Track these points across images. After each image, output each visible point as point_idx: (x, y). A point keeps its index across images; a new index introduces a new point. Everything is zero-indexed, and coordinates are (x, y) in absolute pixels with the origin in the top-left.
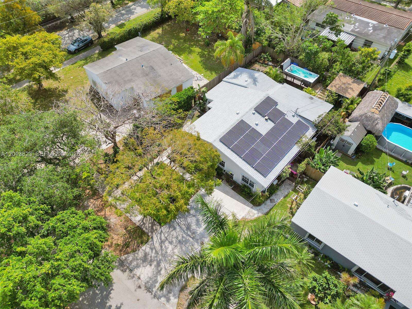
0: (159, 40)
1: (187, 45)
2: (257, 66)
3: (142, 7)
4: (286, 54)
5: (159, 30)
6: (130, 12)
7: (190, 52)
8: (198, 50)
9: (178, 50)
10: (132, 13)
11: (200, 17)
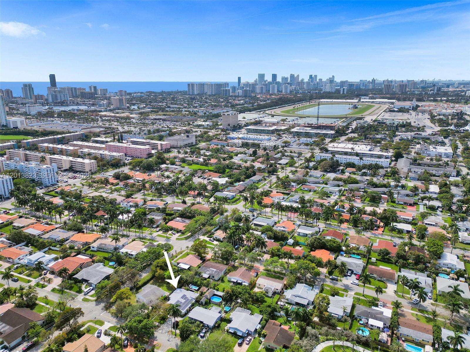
0: (153, 284)
1: (162, 284)
2: (183, 287)
3: (144, 273)
4: (190, 283)
5: (152, 281)
6: (141, 276)
7: (163, 286)
8: (165, 285)
9: (159, 286)
10: (142, 276)
11: (165, 276)
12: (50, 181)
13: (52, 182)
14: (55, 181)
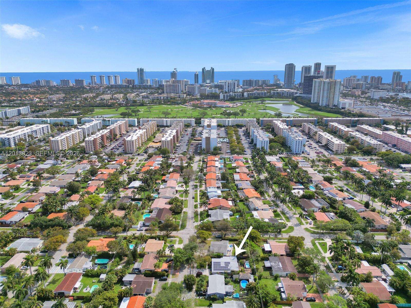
12: (297, 150)
13: (298, 151)
14: (301, 151)
